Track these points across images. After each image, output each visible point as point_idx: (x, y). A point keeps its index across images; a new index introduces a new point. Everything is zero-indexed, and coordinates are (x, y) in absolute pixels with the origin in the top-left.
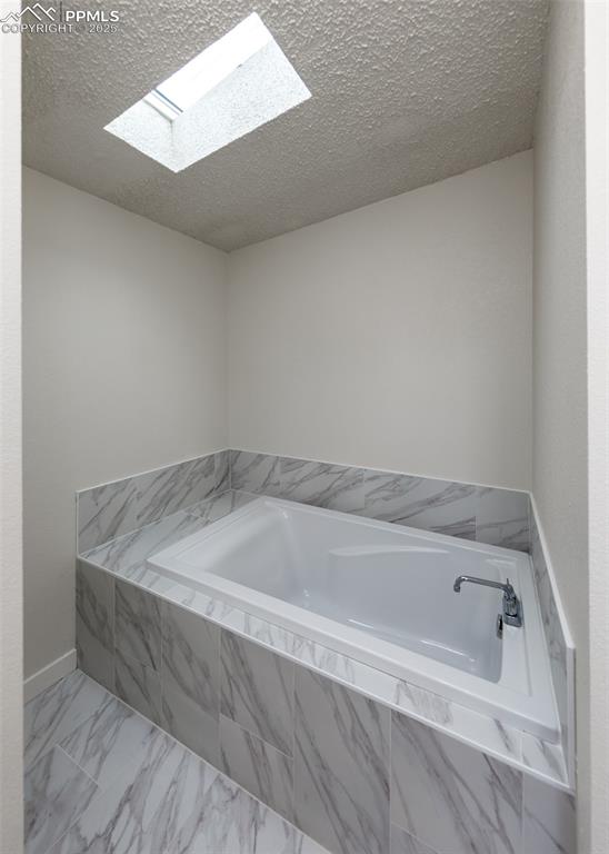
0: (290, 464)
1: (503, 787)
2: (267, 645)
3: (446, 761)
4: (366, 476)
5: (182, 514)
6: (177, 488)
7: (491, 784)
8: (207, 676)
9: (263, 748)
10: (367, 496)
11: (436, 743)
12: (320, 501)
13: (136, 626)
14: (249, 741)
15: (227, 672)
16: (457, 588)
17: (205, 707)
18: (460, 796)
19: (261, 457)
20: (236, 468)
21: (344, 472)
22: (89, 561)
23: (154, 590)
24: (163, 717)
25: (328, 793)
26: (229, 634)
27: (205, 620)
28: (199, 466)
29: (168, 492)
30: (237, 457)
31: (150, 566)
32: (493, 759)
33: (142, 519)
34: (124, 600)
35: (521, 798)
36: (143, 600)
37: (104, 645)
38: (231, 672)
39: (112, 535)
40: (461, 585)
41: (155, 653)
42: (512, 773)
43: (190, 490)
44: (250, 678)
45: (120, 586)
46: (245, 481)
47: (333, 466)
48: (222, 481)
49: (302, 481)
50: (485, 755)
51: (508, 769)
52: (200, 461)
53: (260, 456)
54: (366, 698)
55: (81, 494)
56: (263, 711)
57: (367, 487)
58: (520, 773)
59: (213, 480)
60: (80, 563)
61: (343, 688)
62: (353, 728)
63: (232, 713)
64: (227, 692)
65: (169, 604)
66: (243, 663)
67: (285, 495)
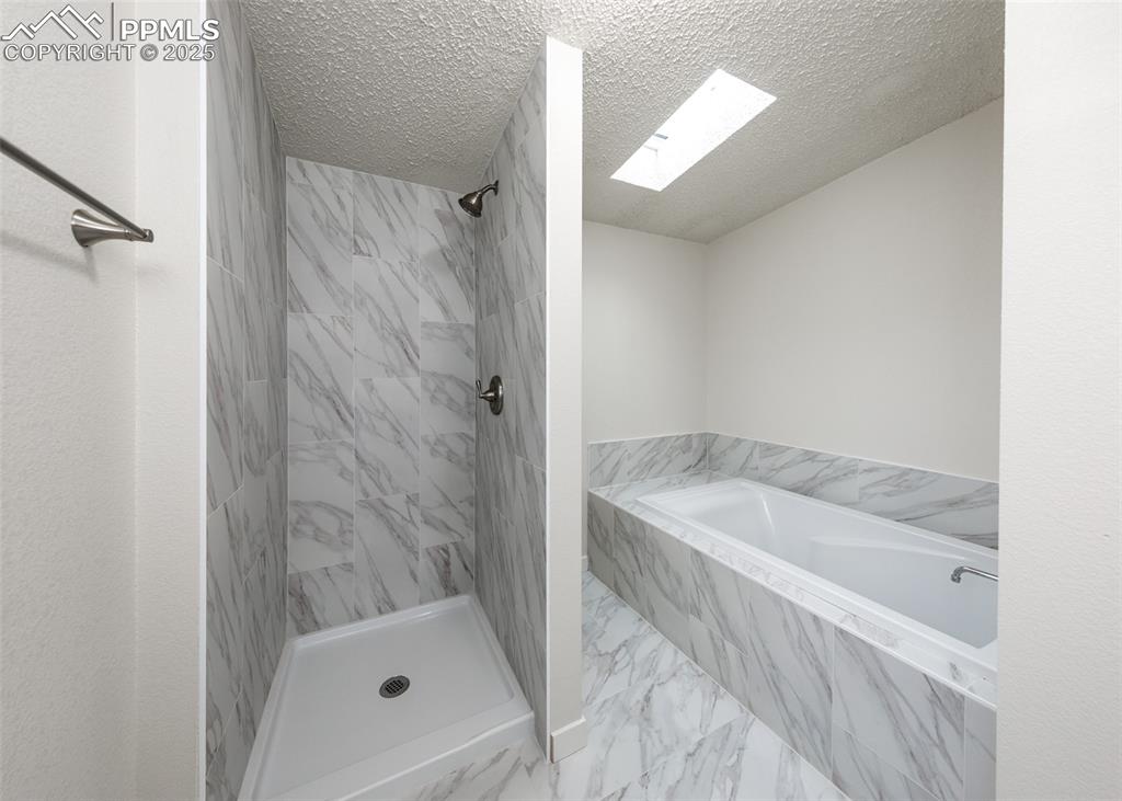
0: (769, 450)
1: (943, 706)
2: (727, 564)
3: (886, 676)
4: (862, 466)
5: (663, 479)
6: (658, 457)
7: (931, 702)
8: (680, 583)
9: (723, 645)
10: (863, 488)
11: (878, 661)
12: (806, 490)
13: (629, 542)
14: (712, 638)
15: (696, 583)
16: (956, 577)
17: (678, 608)
18: (900, 709)
19: (738, 441)
20: (714, 450)
21: (833, 461)
22: (596, 493)
23: (641, 517)
24: (648, 613)
25: (777, 688)
26: (697, 553)
27: (678, 541)
28: (679, 442)
29: (652, 459)
30: (714, 440)
31: (637, 503)
32: (934, 680)
33: (631, 476)
34: (621, 523)
35: (963, 719)
36: (633, 523)
37: (607, 554)
38: (699, 582)
39: (611, 482)
40: (963, 576)
41: (642, 564)
42: (954, 696)
43: (670, 462)
44: (713, 589)
45: (617, 512)
46: (722, 464)
47: (820, 454)
48: (699, 461)
49: (782, 467)
50: (925, 676)
51: (950, 692)
52: (678, 438)
53: (737, 439)
54: (811, 614)
55: (592, 445)
56: (724, 617)
57: (862, 480)
58: (962, 696)
59: (690, 458)
60: (590, 494)
61: (791, 603)
62: (800, 637)
63: (699, 614)
64: (695, 597)
65: (652, 528)
66: (708, 576)
67: (764, 480)
